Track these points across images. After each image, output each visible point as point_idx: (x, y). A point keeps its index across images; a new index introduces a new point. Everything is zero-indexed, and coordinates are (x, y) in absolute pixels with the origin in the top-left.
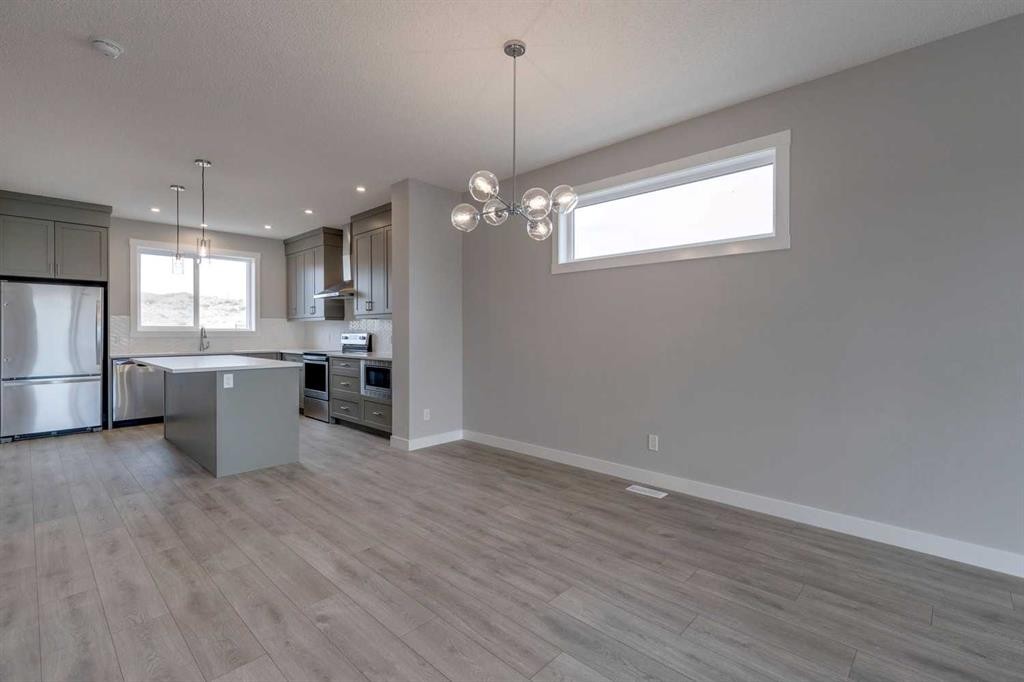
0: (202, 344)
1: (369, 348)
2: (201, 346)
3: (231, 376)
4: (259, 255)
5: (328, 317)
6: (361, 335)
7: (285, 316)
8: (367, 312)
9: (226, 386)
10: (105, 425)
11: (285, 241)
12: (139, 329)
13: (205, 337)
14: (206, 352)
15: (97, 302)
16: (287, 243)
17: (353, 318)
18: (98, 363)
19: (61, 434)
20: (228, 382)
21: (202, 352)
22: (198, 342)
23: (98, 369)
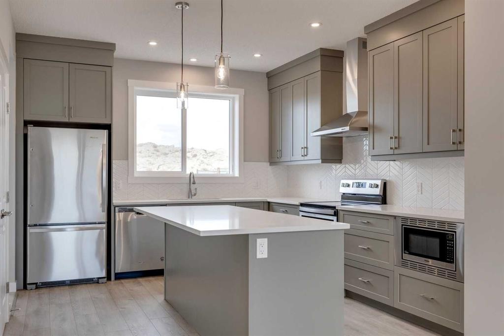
0: (190, 191)
1: (383, 199)
2: (190, 194)
3: (265, 240)
4: (242, 91)
5: (325, 160)
6: (373, 182)
7: (267, 160)
8: (391, 152)
9: (259, 256)
10: (109, 277)
11: (268, 74)
12: (136, 175)
13: (194, 183)
14: (194, 199)
15: (103, 145)
16: (270, 76)
17: (356, 160)
18: (103, 211)
19: (74, 283)
20: (262, 250)
21: (190, 201)
22: (185, 189)
23: (103, 217)
